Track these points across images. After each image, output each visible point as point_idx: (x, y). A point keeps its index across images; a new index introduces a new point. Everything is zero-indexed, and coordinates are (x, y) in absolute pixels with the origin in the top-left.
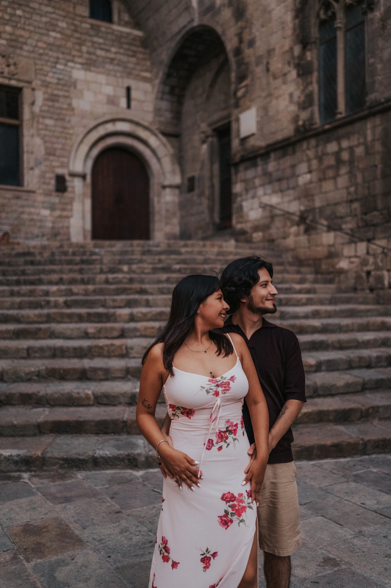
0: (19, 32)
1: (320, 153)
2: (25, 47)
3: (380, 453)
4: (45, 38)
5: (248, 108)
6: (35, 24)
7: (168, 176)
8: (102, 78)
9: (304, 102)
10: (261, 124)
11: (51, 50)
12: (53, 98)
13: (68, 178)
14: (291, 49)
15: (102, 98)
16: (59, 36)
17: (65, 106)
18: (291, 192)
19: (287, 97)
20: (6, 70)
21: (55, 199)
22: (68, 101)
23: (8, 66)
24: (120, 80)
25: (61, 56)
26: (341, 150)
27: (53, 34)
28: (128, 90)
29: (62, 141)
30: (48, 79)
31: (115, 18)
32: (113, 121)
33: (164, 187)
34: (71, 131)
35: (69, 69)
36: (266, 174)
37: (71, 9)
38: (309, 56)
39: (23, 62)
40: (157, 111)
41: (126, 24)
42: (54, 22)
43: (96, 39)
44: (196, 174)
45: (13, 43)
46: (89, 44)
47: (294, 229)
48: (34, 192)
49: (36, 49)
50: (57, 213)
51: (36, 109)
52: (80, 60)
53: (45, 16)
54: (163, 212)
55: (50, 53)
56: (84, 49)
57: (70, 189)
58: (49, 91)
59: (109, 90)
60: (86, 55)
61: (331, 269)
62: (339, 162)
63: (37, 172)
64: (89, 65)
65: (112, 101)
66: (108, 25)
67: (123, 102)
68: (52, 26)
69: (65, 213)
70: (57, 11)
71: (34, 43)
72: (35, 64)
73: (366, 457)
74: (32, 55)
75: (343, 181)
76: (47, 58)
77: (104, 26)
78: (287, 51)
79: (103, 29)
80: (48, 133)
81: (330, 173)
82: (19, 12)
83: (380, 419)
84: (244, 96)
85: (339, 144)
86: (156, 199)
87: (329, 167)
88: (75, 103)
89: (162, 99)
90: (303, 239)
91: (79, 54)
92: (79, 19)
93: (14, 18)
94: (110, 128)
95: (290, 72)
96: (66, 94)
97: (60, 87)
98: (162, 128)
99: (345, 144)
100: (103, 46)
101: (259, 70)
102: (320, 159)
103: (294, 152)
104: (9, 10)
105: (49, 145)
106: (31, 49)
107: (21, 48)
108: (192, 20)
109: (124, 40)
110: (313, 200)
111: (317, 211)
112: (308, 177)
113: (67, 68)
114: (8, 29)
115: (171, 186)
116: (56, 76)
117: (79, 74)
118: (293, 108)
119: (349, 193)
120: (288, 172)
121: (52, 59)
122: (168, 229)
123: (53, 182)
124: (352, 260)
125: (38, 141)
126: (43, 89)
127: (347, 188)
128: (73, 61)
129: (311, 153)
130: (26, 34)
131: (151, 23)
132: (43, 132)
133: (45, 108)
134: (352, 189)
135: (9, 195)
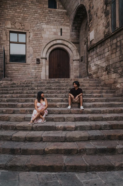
0: (25, 15)
1: (111, 44)
2: (27, 20)
3: (73, 172)
4: (34, 16)
5: (92, 30)
6: (31, 12)
7: (75, 56)
8: (52, 27)
9: (107, 26)
10: (95, 36)
11: (36, 20)
12: (36, 35)
13: (40, 59)
14: (103, 7)
15: (52, 33)
16: (38, 15)
17: (40, 37)
18: (103, 59)
19: (102, 24)
20: (21, 27)
21: (37, 66)
22: (41, 35)
23: (22, 26)
24: (58, 27)
25: (39, 21)
26: (117, 42)
27: (36, 14)
28: (61, 29)
29: (39, 48)
30: (34, 29)
31: (57, 7)
32: (56, 40)
33: (74, 60)
34: (42, 45)
35: (41, 25)
36: (97, 53)
37: (42, 6)
38: (108, 8)
39: (26, 24)
40: (71, 35)
41: (61, 8)
42: (37, 11)
43: (50, 14)
44: (83, 55)
45: (23, 19)
46: (48, 16)
47: (104, 73)
48: (30, 64)
49: (31, 20)
50: (37, 70)
51: (30, 38)
52: (45, 22)
53: (34, 9)
54: (74, 69)
55: (35, 21)
56: (46, 18)
57: (41, 63)
58: (35, 32)
59: (54, 30)
60: (47, 20)
61: (115, 88)
62: (117, 46)
63: (30, 58)
64: (48, 23)
65: (55, 34)
66: (54, 9)
67: (59, 34)
68: (36, 12)
69: (39, 71)
70: (38, 7)
71: (30, 18)
72: (30, 24)
73: (66, 173)
74: (29, 22)
75: (118, 54)
76: (34, 22)
77: (53, 10)
78: (102, 8)
79: (53, 11)
80: (34, 46)
81: (114, 51)
82: (25, 9)
83: (87, 154)
84: (91, 26)
85: (117, 39)
86: (71, 64)
87: (114, 49)
88: (43, 35)
89: (72, 31)
90: (107, 76)
91: (45, 20)
92: (45, 9)
93: (24, 11)
94: (55, 42)
95: (103, 15)
96: (40, 33)
97: (38, 31)
98: (73, 41)
99: (118, 39)
100: (52, 16)
101: (95, 16)
102: (111, 46)
103: (104, 44)
104: (22, 9)
105: (34, 49)
106: (29, 20)
107: (26, 20)
108: (79, 3)
109: (60, 14)
110: (109, 62)
111: (111, 65)
112: (108, 53)
113: (40, 25)
114: (22, 15)
115: (76, 60)
116: (37, 27)
117: (44, 26)
118: (104, 28)
119: (120, 58)
120: (103, 52)
121: (36, 23)
122: (75, 74)
123: (36, 61)
124: (121, 84)
125: (31, 48)
126: (33, 32)
127: (119, 56)
128: (43, 22)
129: (109, 44)
130: (27, 16)
131: (68, 7)
132: (33, 45)
133: (33, 38)
134: (121, 56)
135: (21, 65)
